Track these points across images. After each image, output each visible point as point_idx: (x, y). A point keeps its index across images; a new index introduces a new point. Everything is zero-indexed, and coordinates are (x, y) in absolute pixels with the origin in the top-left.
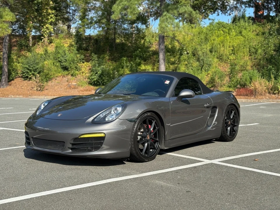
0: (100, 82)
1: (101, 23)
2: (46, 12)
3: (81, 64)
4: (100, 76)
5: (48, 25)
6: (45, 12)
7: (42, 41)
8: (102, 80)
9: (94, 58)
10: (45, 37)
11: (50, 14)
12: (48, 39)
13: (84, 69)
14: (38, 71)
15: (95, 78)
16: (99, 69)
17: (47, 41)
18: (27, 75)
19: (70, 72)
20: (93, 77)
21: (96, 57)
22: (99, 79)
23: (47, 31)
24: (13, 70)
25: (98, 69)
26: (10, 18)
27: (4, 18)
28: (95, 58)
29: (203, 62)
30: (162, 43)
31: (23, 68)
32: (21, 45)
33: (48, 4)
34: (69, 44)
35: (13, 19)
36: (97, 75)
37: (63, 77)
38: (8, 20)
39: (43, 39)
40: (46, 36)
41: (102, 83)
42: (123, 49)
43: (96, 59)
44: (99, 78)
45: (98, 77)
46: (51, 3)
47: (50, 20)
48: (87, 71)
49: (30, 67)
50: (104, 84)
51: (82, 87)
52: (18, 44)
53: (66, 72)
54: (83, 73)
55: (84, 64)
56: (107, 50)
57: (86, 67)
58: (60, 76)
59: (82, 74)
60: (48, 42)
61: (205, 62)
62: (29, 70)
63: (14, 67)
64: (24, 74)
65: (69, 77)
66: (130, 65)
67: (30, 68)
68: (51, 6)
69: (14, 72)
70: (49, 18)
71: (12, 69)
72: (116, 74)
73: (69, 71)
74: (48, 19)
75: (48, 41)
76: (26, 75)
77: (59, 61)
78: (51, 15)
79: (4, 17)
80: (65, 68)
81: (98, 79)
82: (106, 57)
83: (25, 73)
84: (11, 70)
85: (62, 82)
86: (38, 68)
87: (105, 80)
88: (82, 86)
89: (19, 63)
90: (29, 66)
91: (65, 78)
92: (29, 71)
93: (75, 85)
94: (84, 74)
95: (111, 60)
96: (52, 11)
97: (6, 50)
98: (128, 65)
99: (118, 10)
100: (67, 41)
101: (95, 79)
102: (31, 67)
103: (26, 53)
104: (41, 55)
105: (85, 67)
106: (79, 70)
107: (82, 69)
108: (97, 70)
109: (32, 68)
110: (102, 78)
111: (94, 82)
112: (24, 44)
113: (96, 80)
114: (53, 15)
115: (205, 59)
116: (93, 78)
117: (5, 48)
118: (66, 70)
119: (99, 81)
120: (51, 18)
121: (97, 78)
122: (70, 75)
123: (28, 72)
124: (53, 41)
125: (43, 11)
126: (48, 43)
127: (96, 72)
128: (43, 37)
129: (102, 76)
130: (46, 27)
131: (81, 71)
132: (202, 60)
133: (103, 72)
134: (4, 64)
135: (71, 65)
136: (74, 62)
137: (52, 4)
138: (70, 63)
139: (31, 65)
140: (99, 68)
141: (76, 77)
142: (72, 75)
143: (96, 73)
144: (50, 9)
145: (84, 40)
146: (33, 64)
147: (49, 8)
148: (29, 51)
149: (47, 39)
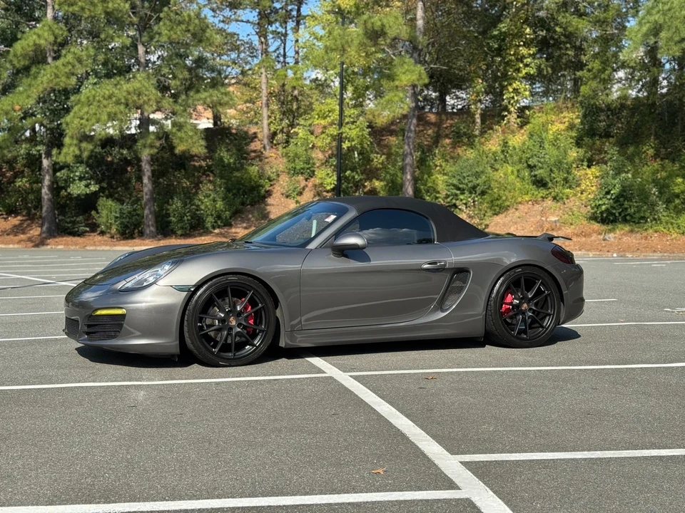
0: (617, 215)
2: (514, 55)
3: (584, 172)
4: (616, 200)
5: (518, 83)
6: (512, 53)
7: (505, 122)
8: (621, 210)
9: (609, 156)
10: (510, 113)
11: (523, 57)
12: (518, 117)
13: (588, 183)
14: (478, 192)
15: (604, 204)
16: (616, 181)
17: (514, 120)
18: (454, 201)
19: (550, 190)
20: (600, 202)
21: (616, 152)
22: (614, 208)
23: (516, 98)
24: (428, 191)
25: (613, 181)
26: (410, 79)
27: (397, 80)
28: (613, 154)
31: (447, 185)
32: (457, 133)
33: (520, 35)
34: (567, 124)
35: (422, 78)
36: (609, 197)
37: (533, 204)
38: (405, 83)
39: (506, 116)
40: (512, 109)
41: (623, 215)
43: (614, 158)
44: (615, 205)
45: (611, 201)
46: (528, 30)
47: (524, 72)
48: (594, 188)
49: (462, 183)
50: (628, 218)
51: (573, 227)
52: (453, 132)
53: (543, 192)
54: (582, 193)
55: (588, 171)
56: (651, 134)
57: (592, 178)
58: (528, 202)
59: (579, 195)
60: (518, 124)
62: (459, 189)
63: (430, 185)
64: (449, 200)
65: (549, 202)
67: (461, 186)
68: (526, 38)
69: (429, 196)
70: (520, 68)
71: (426, 187)
72: (654, 194)
73: (550, 188)
74: (518, 70)
75: (519, 120)
76: (451, 200)
77: (529, 166)
78: (525, 61)
79: (398, 78)
80: (540, 183)
81: (611, 207)
82: (648, 150)
83: (451, 198)
84: (423, 191)
85: (530, 216)
86: (478, 185)
87: (629, 210)
88: (571, 224)
89: (445, 174)
90: (459, 180)
91: (538, 206)
92: (458, 192)
93: (555, 222)
94: (585, 194)
95: (662, 159)
96: (530, 50)
97: (409, 148)
99: (639, 36)
100: (564, 117)
101: (604, 207)
102: (464, 182)
103: (466, 150)
104: (494, 153)
105: (590, 178)
106: (573, 187)
107: (580, 184)
108: (609, 185)
109: (467, 185)
110: (621, 205)
111: (602, 213)
112: (465, 130)
113: (607, 210)
114: (529, 60)
116: (599, 205)
117: (409, 145)
118: (542, 188)
119: (614, 211)
120: (527, 65)
121: (608, 204)
122: (550, 198)
123: (456, 195)
124: (532, 120)
125: (508, 51)
126: (516, 125)
127: (606, 190)
128: (506, 113)
129: (621, 199)
130: (514, 89)
131: (578, 189)
133: (624, 189)
134: (406, 178)
135: (553, 175)
136: (560, 168)
137: (529, 34)
138: (551, 170)
139: (464, 177)
140: (615, 179)
141: (564, 203)
142: (554, 198)
143: (608, 193)
144: (524, 45)
145: (602, 111)
146: (468, 176)
147: (522, 43)
148: (471, 145)
149: (515, 116)
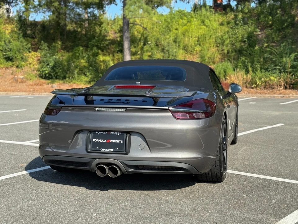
1: (52, 6)
3: (28, 54)
4: (52, 68)
8: (54, 73)
9: (43, 47)
13: (32, 60)
15: (46, 70)
16: (51, 60)
20: (45, 69)
21: (46, 46)
22: (51, 72)
29: (168, 53)
30: (127, 30)
34: (10, 31)
36: (48, 67)
37: (6, 69)
41: (55, 75)
42: (75, 37)
43: (46, 48)
48: (35, 62)
50: (58, 77)
51: (31, 81)
53: (10, 63)
55: (30, 54)
56: (58, 38)
58: (2, 68)
59: (29, 65)
61: (170, 53)
65: (14, 68)
66: (87, 55)
73: (14, 61)
80: (8, 59)
82: (57, 45)
85: (6, 75)
87: (58, 73)
88: (31, 79)
91: (9, 70)
93: (22, 78)
94: (32, 65)
95: (63, 50)
98: (85, 55)
100: (7, 27)
101: (47, 72)
105: (33, 57)
106: (25, 61)
107: (28, 60)
108: (48, 61)
110: (54, 71)
111: (45, 74)
113: (48, 73)
115: (171, 50)
116: (44, 71)
118: (9, 61)
119: (52, 74)
121: (49, 70)
122: (14, 66)
127: (47, 63)
129: (55, 68)
131: (27, 62)
132: (168, 51)
133: (55, 63)
135: (16, 55)
136: (19, 52)
138: (15, 53)
140: (50, 58)
141: (22, 69)
142: (17, 67)
143: (48, 65)
145: (29, 26)
